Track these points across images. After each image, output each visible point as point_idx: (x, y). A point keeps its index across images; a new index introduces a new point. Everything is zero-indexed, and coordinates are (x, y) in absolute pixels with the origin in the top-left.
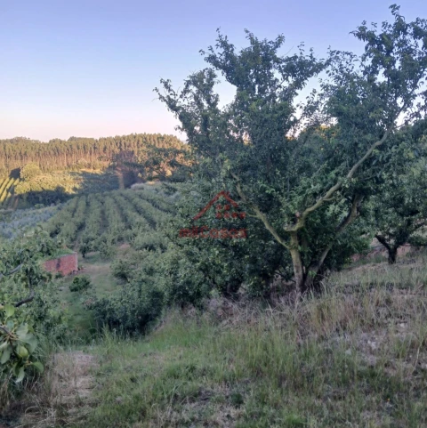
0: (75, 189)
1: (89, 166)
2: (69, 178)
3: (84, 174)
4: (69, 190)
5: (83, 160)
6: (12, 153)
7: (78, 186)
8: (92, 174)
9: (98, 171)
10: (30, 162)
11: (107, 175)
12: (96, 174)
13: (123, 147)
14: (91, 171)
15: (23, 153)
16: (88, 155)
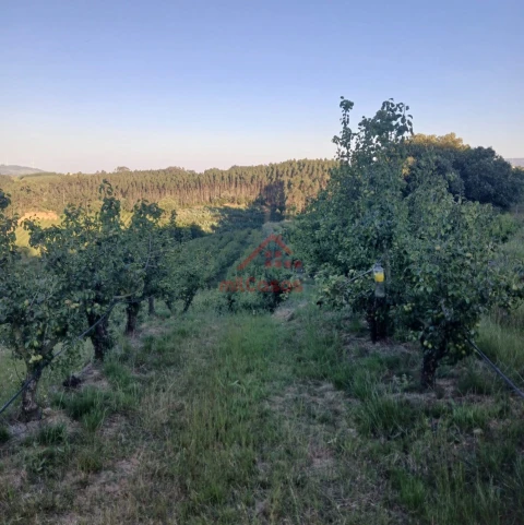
0: (213, 227)
1: (232, 200)
2: (208, 214)
3: (226, 210)
4: (205, 227)
5: (226, 194)
6: (149, 184)
7: (215, 224)
8: (235, 210)
9: (242, 206)
10: (168, 195)
11: (252, 211)
12: (240, 210)
13: (274, 177)
14: (235, 206)
15: (161, 185)
16: (233, 187)
